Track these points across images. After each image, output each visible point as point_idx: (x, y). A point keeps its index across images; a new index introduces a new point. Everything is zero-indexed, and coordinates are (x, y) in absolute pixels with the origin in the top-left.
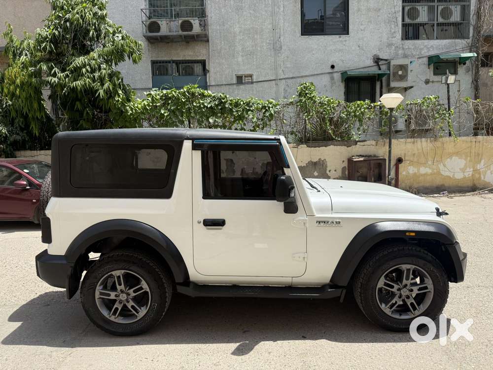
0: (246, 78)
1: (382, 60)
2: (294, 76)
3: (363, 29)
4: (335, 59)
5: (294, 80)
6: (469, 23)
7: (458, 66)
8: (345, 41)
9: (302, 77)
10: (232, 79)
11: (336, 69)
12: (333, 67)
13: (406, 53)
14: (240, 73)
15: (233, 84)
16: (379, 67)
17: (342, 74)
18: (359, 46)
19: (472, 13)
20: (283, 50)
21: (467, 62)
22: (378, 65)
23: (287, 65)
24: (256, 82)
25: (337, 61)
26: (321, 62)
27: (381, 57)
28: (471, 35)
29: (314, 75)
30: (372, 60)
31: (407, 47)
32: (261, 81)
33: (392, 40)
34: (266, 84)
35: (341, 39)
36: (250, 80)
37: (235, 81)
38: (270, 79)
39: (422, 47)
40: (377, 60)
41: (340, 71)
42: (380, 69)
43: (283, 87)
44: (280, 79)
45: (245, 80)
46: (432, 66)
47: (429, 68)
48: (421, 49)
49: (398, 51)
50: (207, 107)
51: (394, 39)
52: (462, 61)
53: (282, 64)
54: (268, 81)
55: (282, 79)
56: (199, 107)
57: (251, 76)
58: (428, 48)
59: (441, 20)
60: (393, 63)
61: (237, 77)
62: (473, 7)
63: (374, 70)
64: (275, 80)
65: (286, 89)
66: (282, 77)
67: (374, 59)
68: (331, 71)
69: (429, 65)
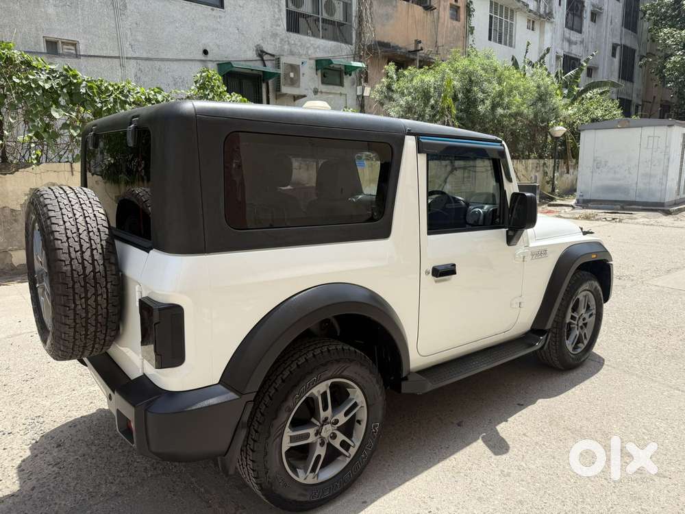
0: (65, 47)
1: (267, 53)
2: (150, 56)
3: (241, 5)
4: (208, 41)
5: (151, 62)
6: (351, 26)
7: (345, 77)
8: (220, 17)
9: (162, 60)
10: (37, 43)
11: (210, 57)
12: (205, 52)
13: (293, 49)
14: (54, 36)
15: (41, 53)
16: (264, 63)
17: (218, 64)
18: (238, 29)
19: (354, 14)
20: (128, 11)
21: (353, 73)
22: (263, 60)
23: (138, 37)
24: (85, 56)
25: (210, 44)
26: (188, 42)
27: (265, 50)
28: (354, 41)
29: (180, 60)
30: (254, 52)
31: (293, 42)
32: (95, 56)
33: (276, 29)
34: (104, 62)
35: (214, 13)
36: (74, 52)
37: (43, 47)
38: (108, 55)
39: (309, 45)
40: (261, 53)
41: (216, 61)
42: (265, 66)
43: (133, 71)
44: (127, 58)
45: (62, 49)
46: (319, 72)
47: (317, 74)
48: (308, 48)
49: (284, 45)
50: (43, 88)
51: (278, 28)
52: (348, 70)
53: (129, 33)
54: (105, 57)
55: (130, 58)
56: (29, 88)
57: (74, 44)
58: (314, 48)
59: (325, 16)
60: (283, 60)
61: (47, 42)
62: (354, 8)
63: (258, 66)
64: (119, 57)
65: (138, 75)
66: (129, 56)
67: (257, 50)
68: (202, 57)
69: (317, 70)
